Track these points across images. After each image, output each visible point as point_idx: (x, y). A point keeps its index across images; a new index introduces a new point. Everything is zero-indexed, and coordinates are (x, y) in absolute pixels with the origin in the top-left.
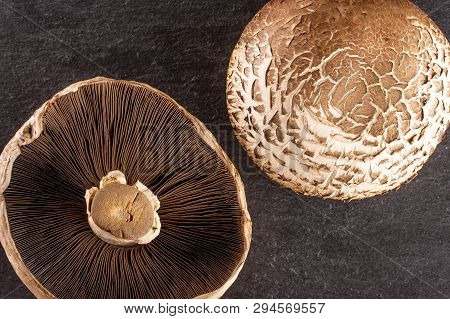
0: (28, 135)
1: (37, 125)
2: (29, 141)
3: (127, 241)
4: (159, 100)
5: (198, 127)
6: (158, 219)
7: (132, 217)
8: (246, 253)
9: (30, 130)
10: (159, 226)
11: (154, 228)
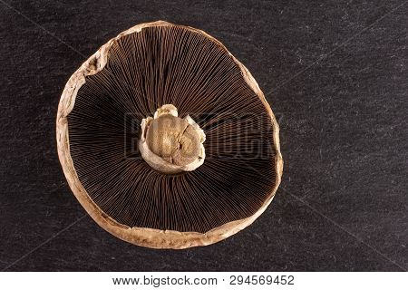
0: (93, 67)
1: (102, 58)
2: (93, 72)
3: (174, 167)
4: (213, 45)
5: (244, 73)
6: (204, 150)
7: (181, 146)
8: (277, 188)
9: (95, 62)
10: (204, 156)
11: (200, 158)
